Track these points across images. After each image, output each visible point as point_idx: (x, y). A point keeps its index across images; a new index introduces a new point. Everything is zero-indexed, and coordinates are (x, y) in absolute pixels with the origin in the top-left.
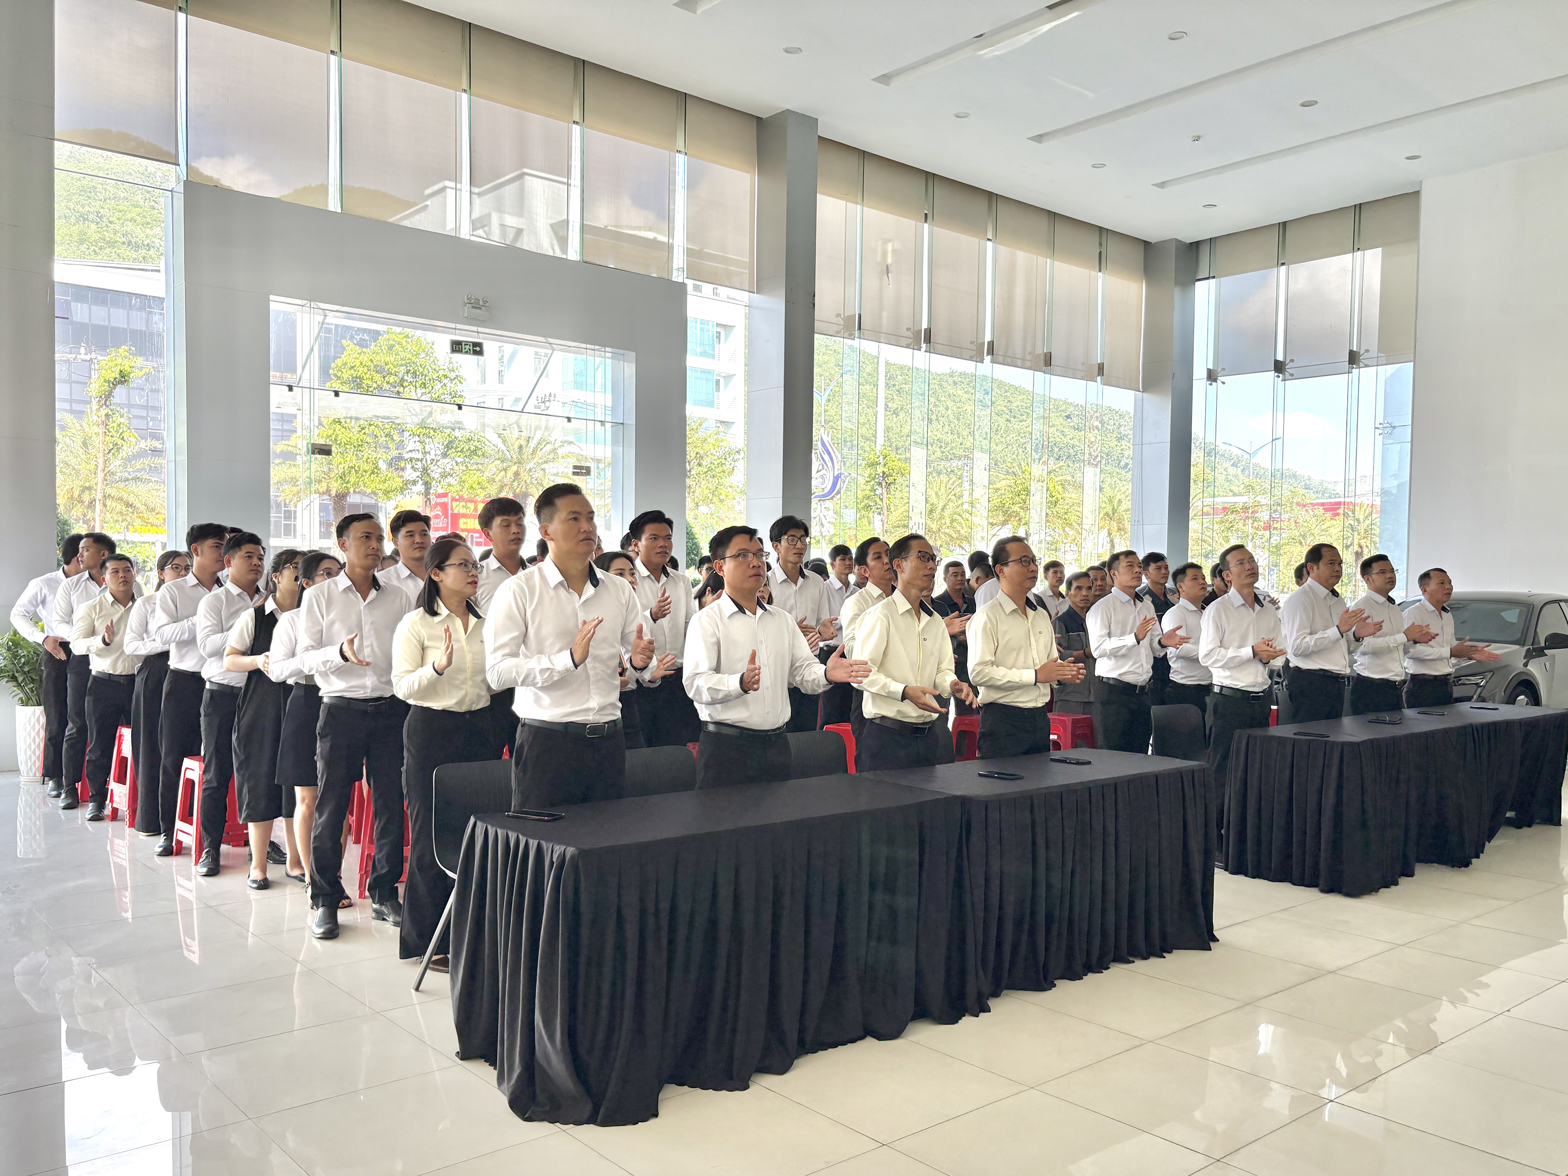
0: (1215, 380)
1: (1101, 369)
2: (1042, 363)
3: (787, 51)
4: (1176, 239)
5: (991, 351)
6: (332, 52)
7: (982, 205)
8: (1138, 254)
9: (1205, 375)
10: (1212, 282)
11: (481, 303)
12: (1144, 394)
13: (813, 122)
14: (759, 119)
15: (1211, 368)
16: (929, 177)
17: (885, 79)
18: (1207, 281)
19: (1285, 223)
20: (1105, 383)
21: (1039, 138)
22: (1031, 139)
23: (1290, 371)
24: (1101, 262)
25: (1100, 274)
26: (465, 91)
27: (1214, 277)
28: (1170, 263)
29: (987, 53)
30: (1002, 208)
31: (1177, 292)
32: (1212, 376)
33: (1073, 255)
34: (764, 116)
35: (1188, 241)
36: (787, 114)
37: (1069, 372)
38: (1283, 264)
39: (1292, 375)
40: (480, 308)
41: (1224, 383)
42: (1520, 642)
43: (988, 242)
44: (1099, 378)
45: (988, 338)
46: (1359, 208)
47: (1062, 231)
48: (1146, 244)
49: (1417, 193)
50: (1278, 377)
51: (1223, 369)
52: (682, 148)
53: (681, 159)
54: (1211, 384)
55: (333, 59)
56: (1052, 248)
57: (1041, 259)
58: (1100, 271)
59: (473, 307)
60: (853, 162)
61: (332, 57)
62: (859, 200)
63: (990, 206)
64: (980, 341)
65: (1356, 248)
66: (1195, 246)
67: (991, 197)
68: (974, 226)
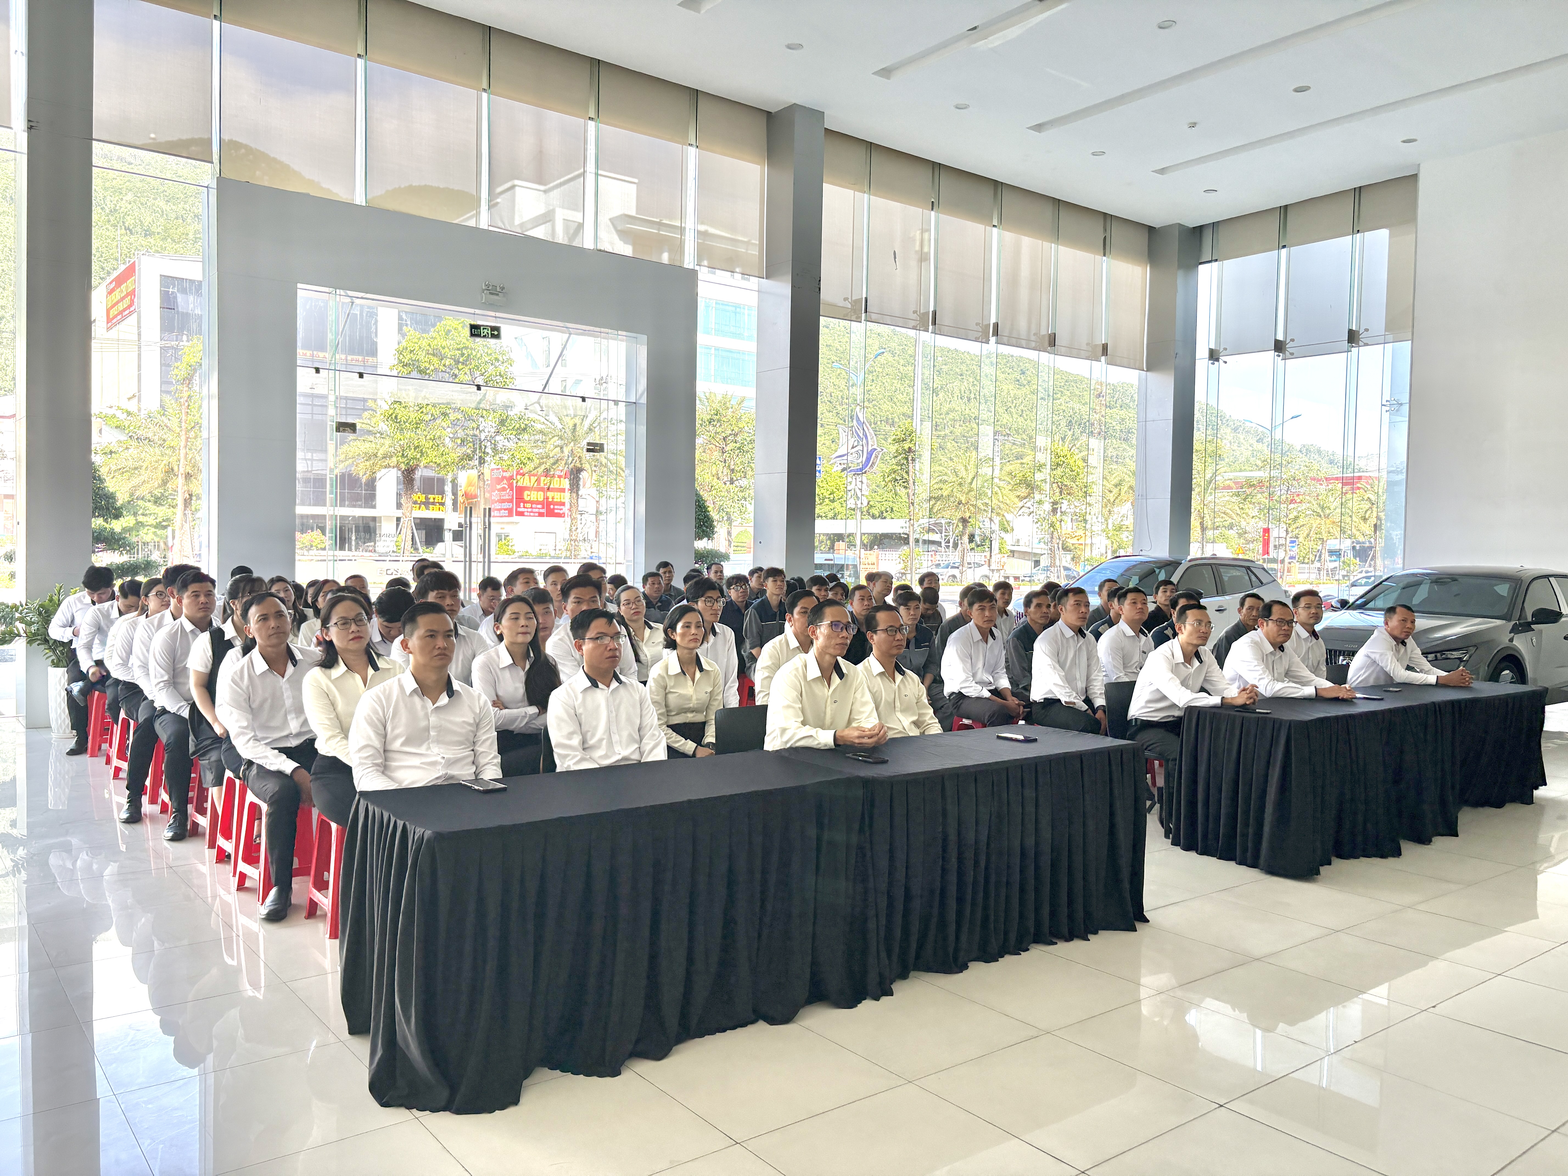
0: (1217, 360)
1: (1105, 349)
2: (1046, 343)
3: (789, 47)
4: (1180, 225)
5: (996, 333)
6: (359, 56)
7: (987, 192)
8: (1143, 239)
9: (1207, 355)
10: (1215, 264)
11: (498, 289)
12: (1148, 373)
13: (819, 115)
14: (769, 113)
15: (1213, 347)
16: (936, 167)
17: (886, 72)
18: (1209, 265)
19: (1286, 207)
20: (1109, 363)
21: (1039, 128)
22: (1030, 128)
23: (1291, 350)
24: (1105, 248)
25: (1104, 258)
26: (484, 90)
27: (1216, 260)
28: (1174, 245)
29: (982, 45)
30: (1007, 196)
31: (1180, 275)
32: (1214, 356)
33: (1075, 241)
34: (773, 111)
35: (1192, 226)
36: (793, 108)
37: (1073, 352)
38: (1284, 247)
39: (1292, 354)
40: (497, 295)
41: (1226, 362)
42: (1506, 617)
43: (994, 229)
44: (1103, 358)
45: (993, 320)
46: (1359, 191)
47: (1066, 219)
48: (1151, 229)
49: (1414, 177)
50: (1279, 356)
51: (1225, 349)
52: (693, 142)
53: (692, 151)
54: (1213, 364)
55: (360, 62)
56: (1056, 234)
57: (1046, 244)
58: (1104, 255)
59: (491, 293)
60: (861, 153)
61: (359, 60)
62: (866, 189)
63: (995, 194)
64: (985, 323)
65: (1355, 231)
66: (1199, 230)
67: (996, 185)
68: (980, 215)
